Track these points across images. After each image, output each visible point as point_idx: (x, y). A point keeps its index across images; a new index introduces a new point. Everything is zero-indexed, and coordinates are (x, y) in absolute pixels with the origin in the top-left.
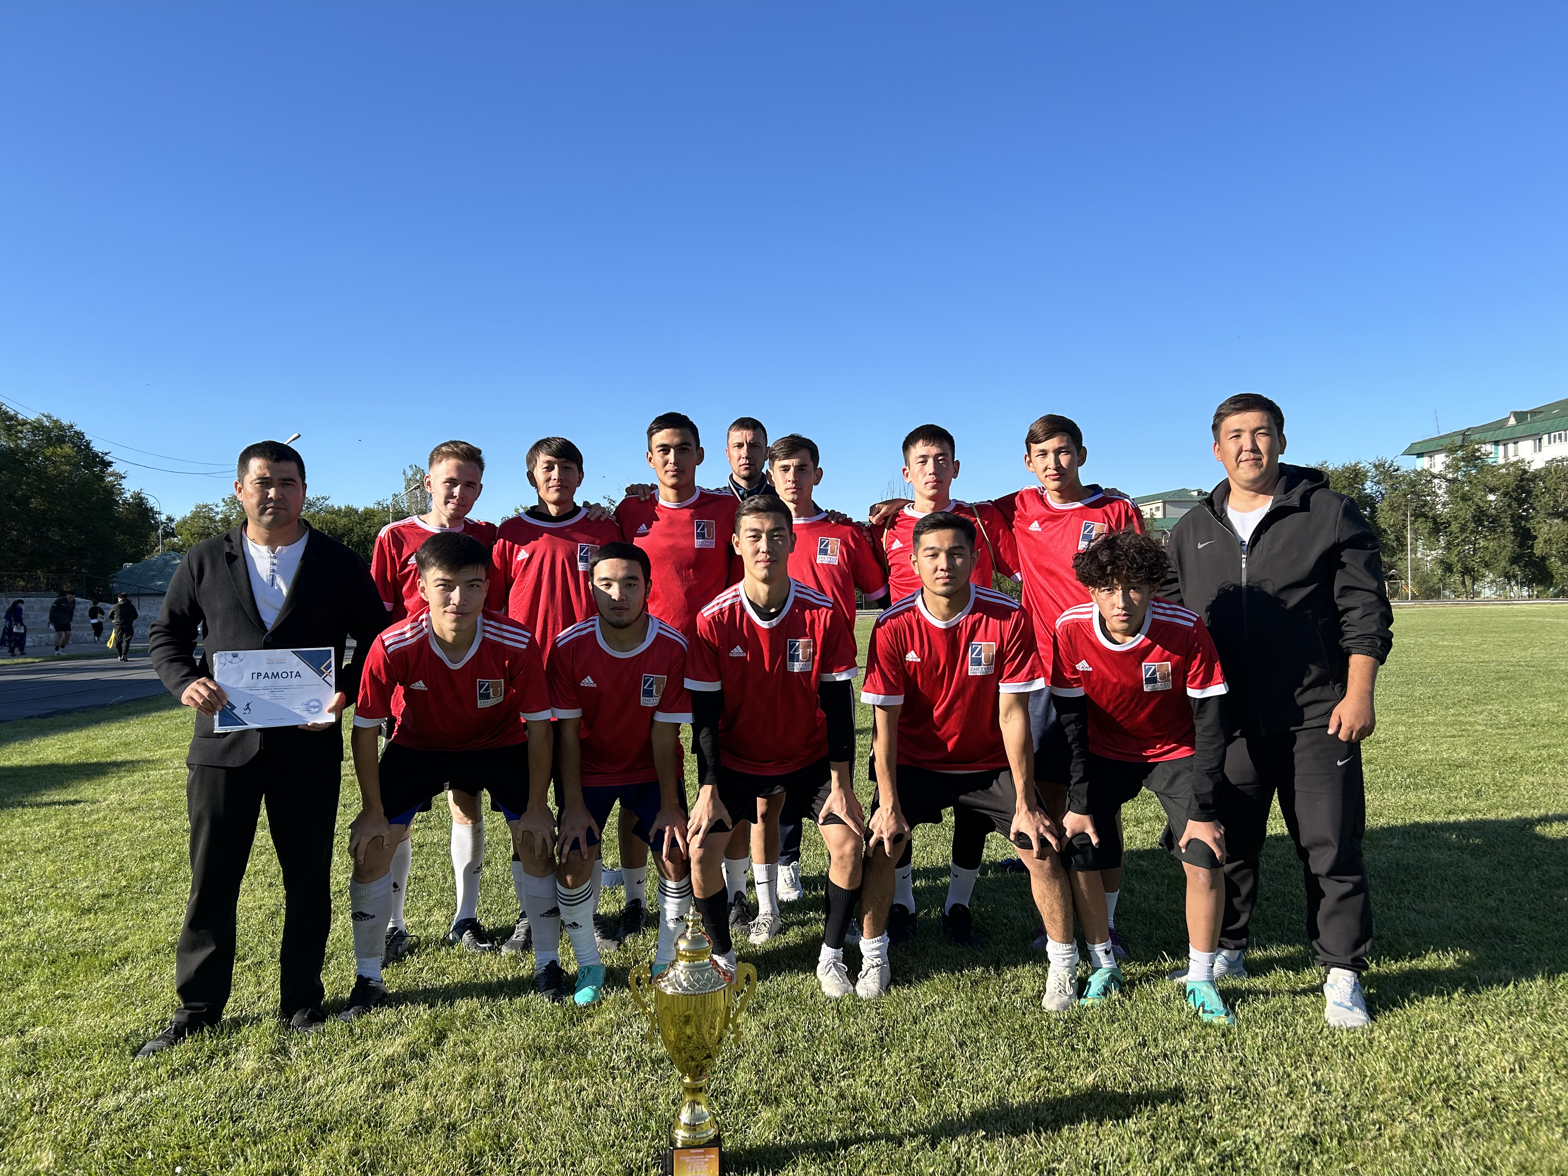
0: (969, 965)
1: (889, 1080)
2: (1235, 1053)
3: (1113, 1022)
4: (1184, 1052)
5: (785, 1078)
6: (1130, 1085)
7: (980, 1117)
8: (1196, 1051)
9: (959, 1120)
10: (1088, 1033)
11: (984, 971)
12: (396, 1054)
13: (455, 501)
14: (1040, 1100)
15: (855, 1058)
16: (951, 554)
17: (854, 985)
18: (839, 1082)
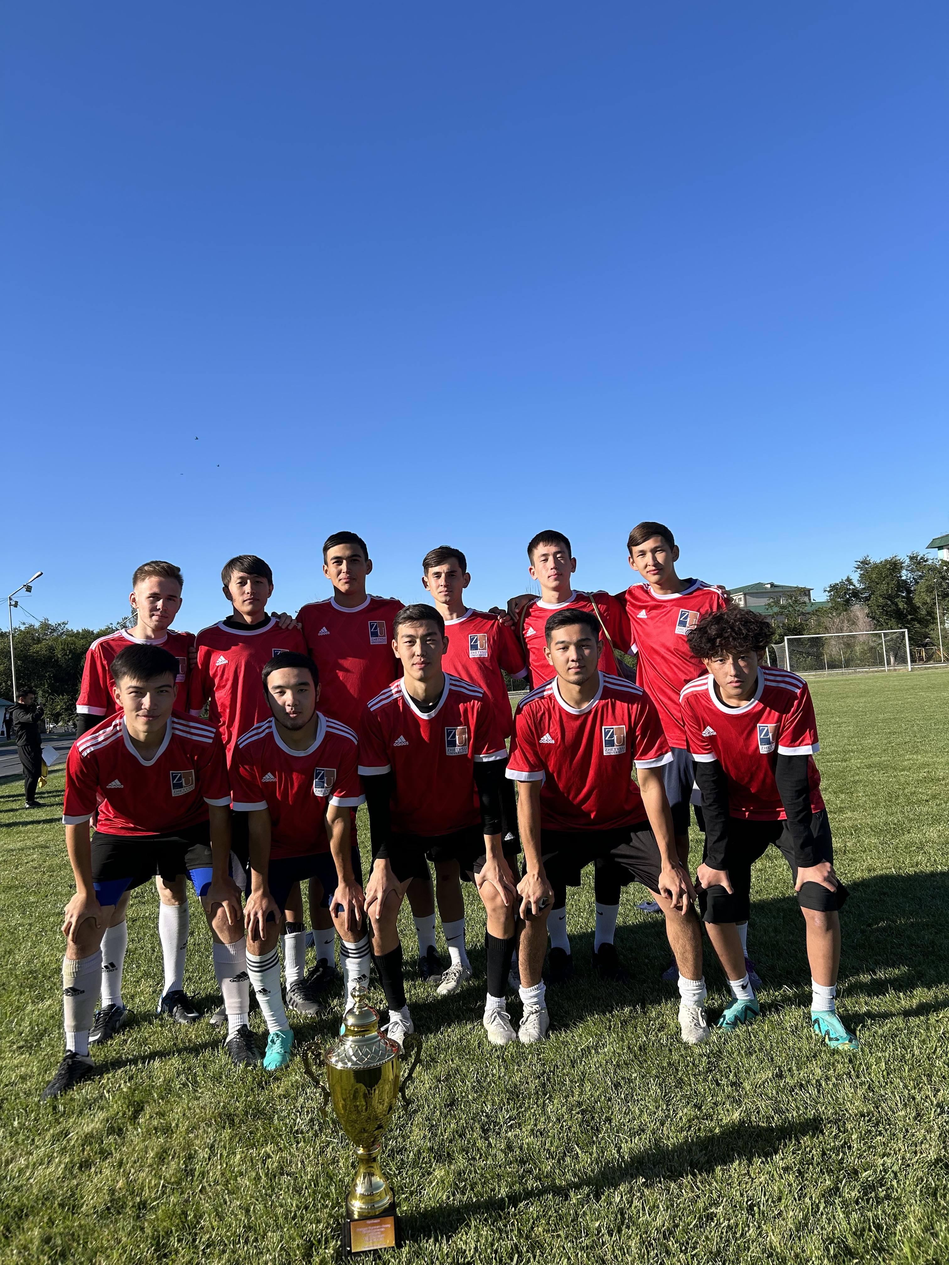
0: (617, 1005)
1: (552, 1128)
2: (863, 1079)
3: (751, 1054)
4: (817, 1081)
5: (457, 1132)
6: (773, 1118)
7: (638, 1162)
8: (828, 1079)
9: (619, 1166)
10: (729, 1067)
11: (631, 1010)
12: (94, 1131)
13: (159, 613)
14: (692, 1140)
15: (521, 1107)
16: (579, 646)
17: (517, 1032)
18: (506, 1132)
